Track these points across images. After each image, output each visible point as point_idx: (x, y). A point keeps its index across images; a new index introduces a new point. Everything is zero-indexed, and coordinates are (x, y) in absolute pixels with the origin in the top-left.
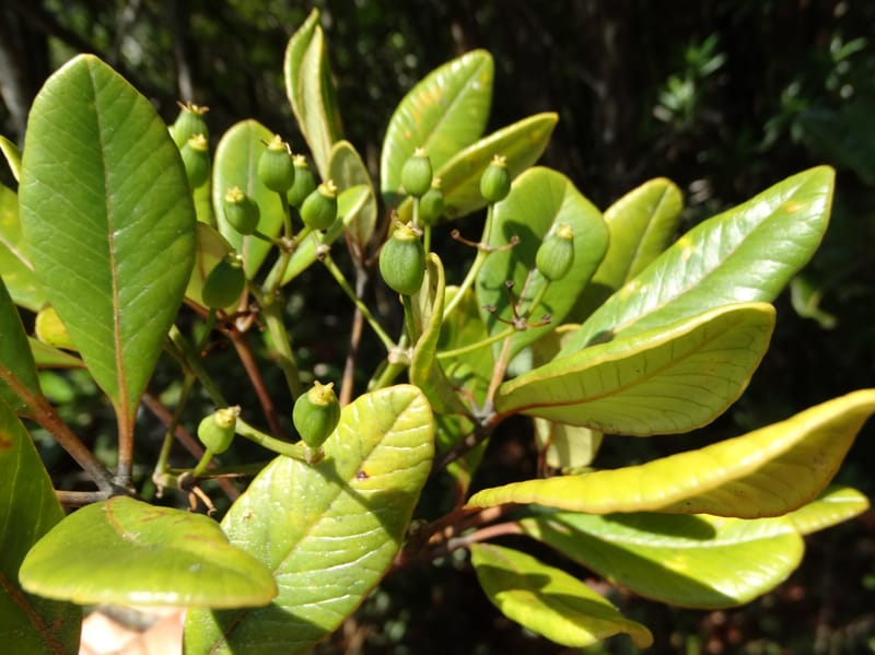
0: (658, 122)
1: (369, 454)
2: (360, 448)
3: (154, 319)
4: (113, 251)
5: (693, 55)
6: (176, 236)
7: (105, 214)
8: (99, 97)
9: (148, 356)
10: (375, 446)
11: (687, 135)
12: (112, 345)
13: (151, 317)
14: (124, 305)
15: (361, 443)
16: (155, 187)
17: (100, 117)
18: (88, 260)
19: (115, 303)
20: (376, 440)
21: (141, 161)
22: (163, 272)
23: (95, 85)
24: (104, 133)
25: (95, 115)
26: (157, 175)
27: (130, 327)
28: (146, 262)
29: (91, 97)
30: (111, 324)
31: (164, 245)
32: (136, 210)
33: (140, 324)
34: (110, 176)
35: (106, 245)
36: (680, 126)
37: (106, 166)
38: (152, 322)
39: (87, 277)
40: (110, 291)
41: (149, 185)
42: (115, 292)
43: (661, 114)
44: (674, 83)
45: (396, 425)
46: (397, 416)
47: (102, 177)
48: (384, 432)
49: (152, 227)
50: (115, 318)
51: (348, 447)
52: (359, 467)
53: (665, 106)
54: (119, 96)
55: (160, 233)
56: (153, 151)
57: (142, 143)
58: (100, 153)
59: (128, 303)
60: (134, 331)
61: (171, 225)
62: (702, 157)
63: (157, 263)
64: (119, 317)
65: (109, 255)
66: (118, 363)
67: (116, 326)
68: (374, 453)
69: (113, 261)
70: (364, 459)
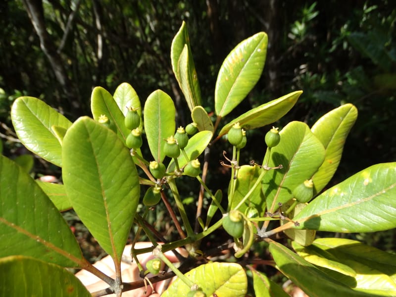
0: (290, 40)
1: (218, 288)
2: (215, 285)
3: (125, 224)
4: (105, 199)
5: (305, 11)
6: (131, 189)
7: (100, 184)
8: (91, 135)
9: (123, 239)
10: (221, 286)
11: (301, 45)
12: (109, 237)
13: (123, 224)
14: (112, 220)
15: (215, 283)
16: (120, 170)
17: (93, 144)
18: (94, 204)
19: (108, 220)
20: (222, 284)
21: (113, 160)
22: (127, 205)
23: (89, 131)
24: (95, 150)
25: (90, 144)
26: (120, 165)
27: (115, 229)
28: (119, 202)
29: (87, 136)
30: (107, 228)
31: (126, 193)
32: (112, 181)
33: (119, 227)
34: (100, 168)
35: (102, 197)
36: (298, 41)
37: (98, 164)
38: (124, 226)
39: (95, 211)
40: (105, 215)
41: (117, 170)
42: (107, 215)
43: (291, 36)
44: (297, 23)
45: (230, 280)
46: (231, 276)
47: (97, 169)
48: (225, 281)
49: (120, 187)
50: (109, 226)
51: (209, 283)
52: (214, 292)
53: (293, 33)
54: (100, 134)
55: (123, 189)
56: (118, 155)
57: (112, 153)
58: (94, 159)
59: (113, 219)
60: (117, 230)
61: (128, 185)
62: (306, 54)
63: (124, 202)
64: (110, 225)
65: (103, 201)
66: (112, 243)
67: (109, 229)
68: (220, 288)
69: (105, 203)
70: (216, 289)
